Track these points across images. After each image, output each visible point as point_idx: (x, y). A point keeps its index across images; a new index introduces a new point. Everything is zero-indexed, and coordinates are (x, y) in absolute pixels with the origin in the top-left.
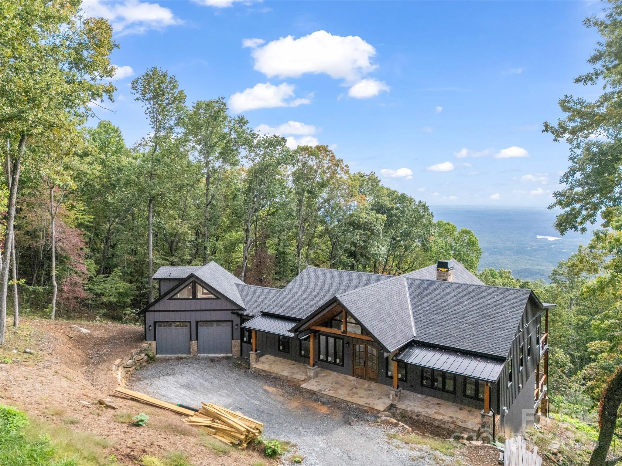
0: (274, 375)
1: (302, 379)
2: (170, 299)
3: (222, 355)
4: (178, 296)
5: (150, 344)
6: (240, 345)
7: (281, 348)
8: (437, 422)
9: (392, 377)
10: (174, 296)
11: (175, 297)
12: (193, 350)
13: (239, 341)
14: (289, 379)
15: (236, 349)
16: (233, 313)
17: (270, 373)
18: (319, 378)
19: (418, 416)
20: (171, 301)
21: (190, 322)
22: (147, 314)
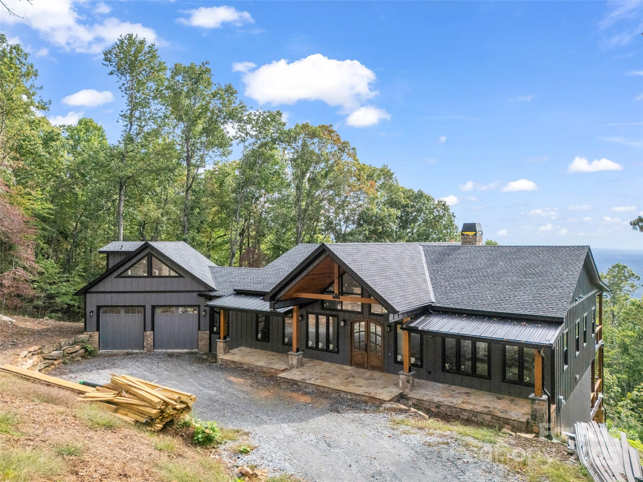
0: (245, 367)
1: (281, 369)
2: (119, 276)
3: (185, 351)
4: (129, 273)
5: (90, 336)
6: (208, 337)
7: (260, 336)
8: (466, 414)
9: (401, 363)
10: (123, 272)
11: (124, 275)
12: (147, 344)
13: (208, 332)
14: (265, 369)
15: (203, 342)
16: (200, 295)
17: (241, 364)
18: (305, 367)
19: (438, 407)
20: (119, 279)
21: (144, 307)
22: (88, 295)
